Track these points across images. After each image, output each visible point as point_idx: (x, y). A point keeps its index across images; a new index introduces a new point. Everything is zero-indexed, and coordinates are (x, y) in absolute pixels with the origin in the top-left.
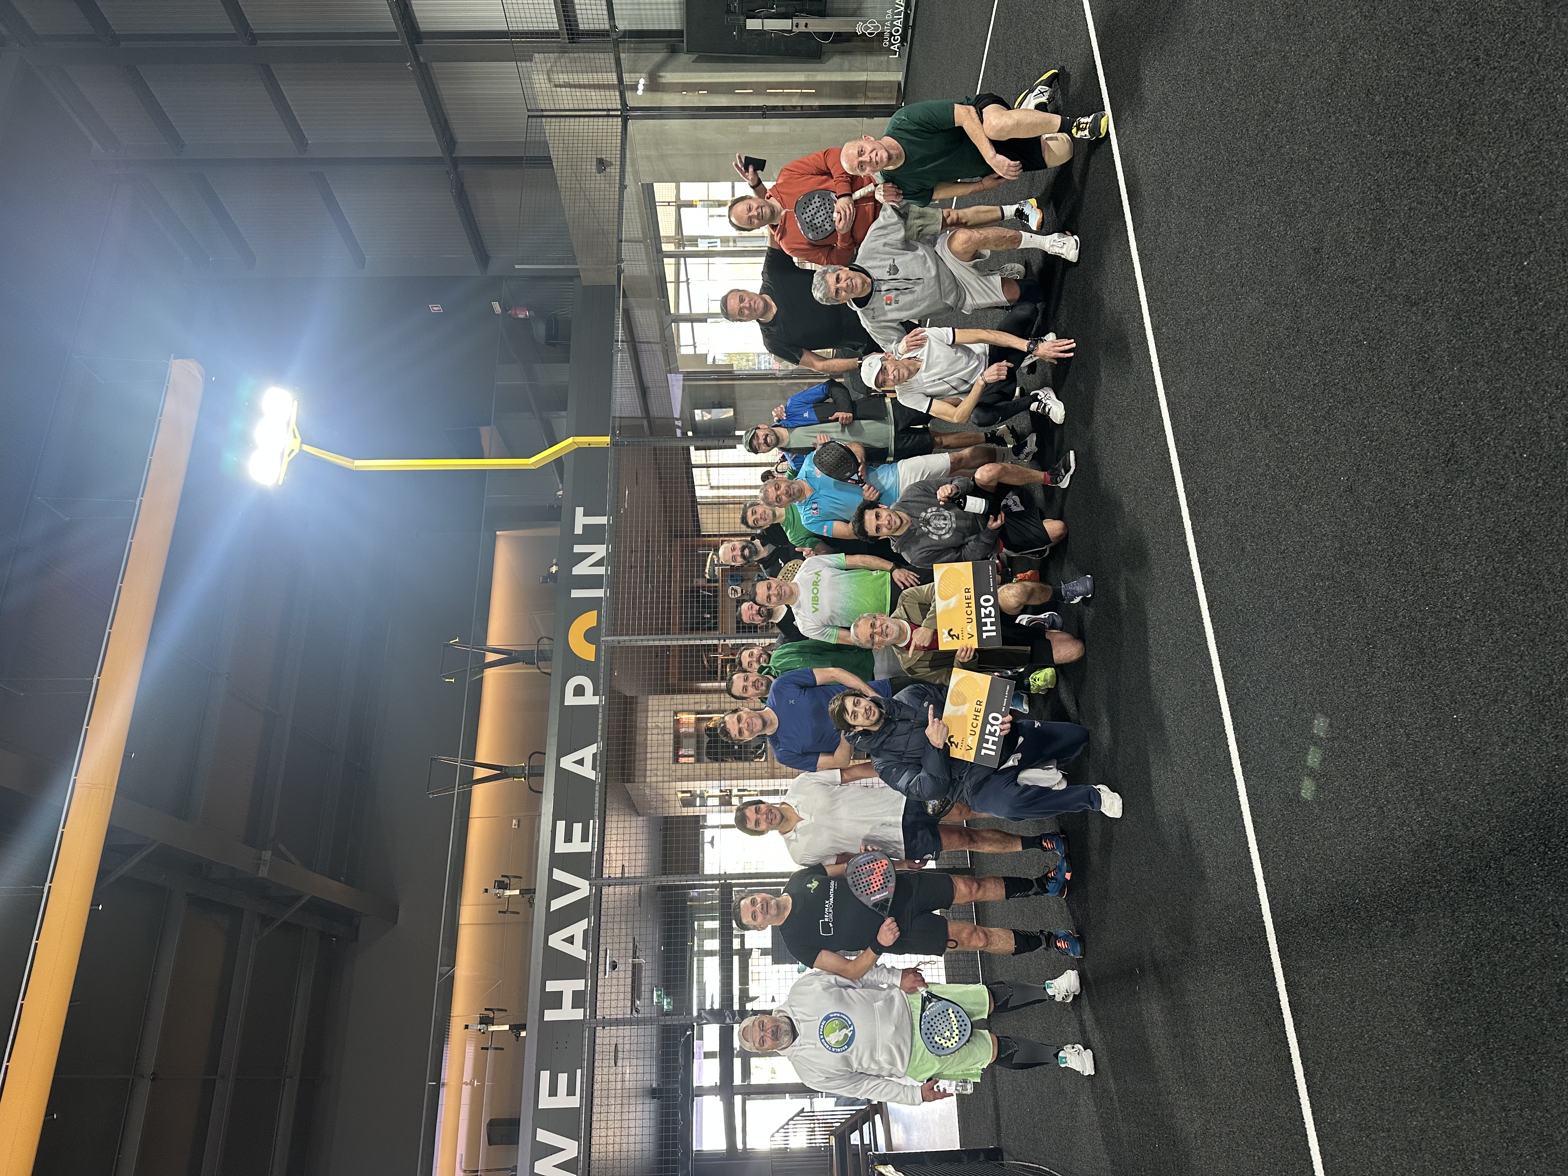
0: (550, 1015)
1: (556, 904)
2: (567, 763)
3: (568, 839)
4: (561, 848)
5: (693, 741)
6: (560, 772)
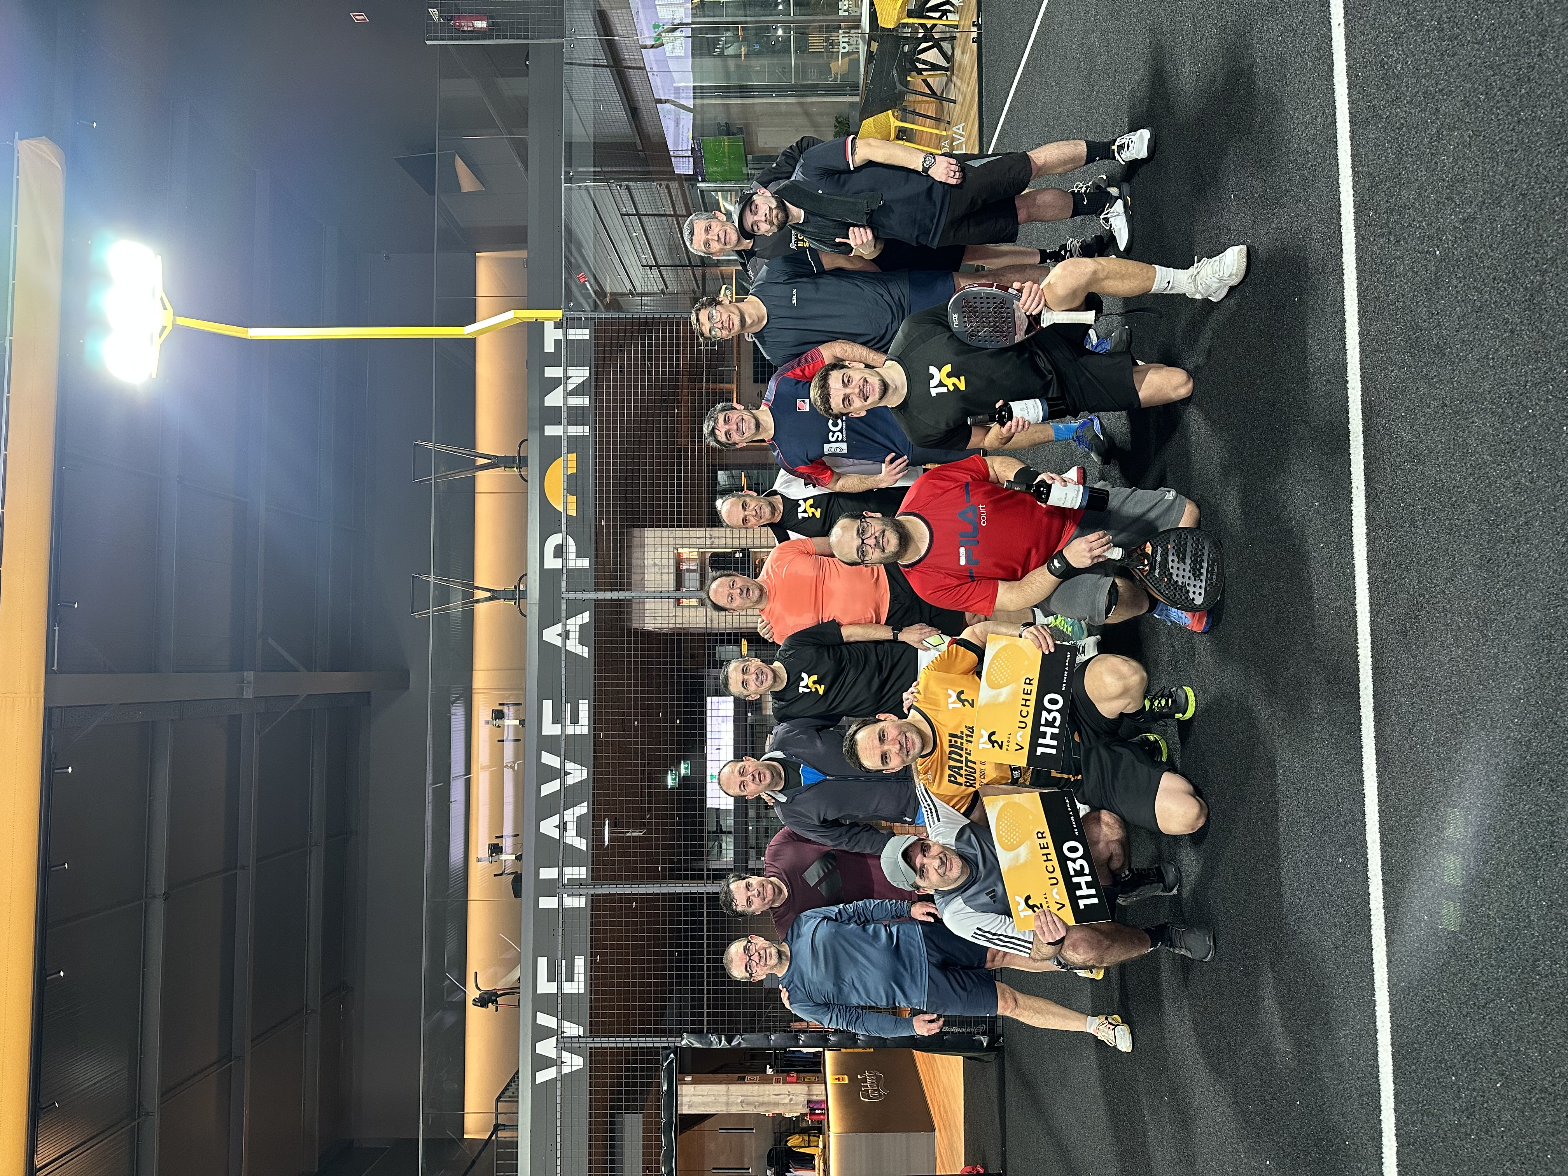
0: (545, 903)
1: (545, 790)
2: (552, 635)
3: (556, 721)
4: (550, 729)
5: (696, 576)
6: (544, 646)
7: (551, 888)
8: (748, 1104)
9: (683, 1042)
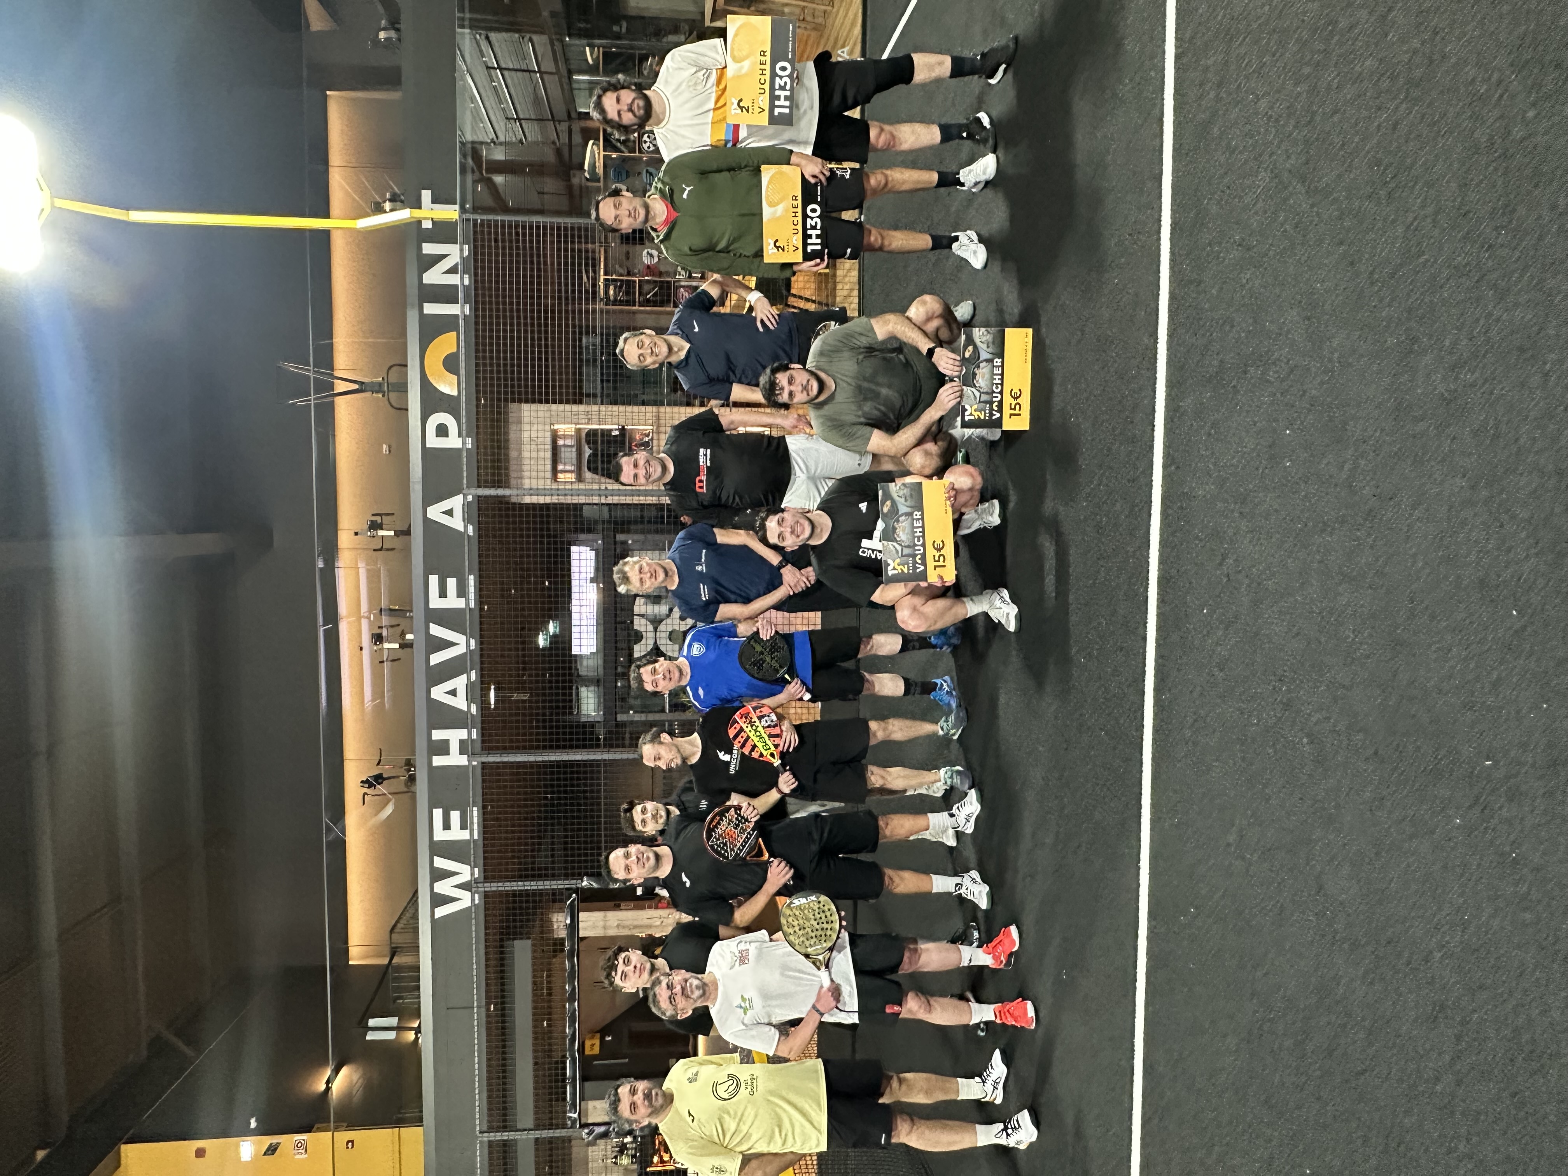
0: (438, 761)
1: (436, 659)
2: (435, 512)
3: (443, 594)
4: (436, 603)
5: (573, 453)
6: (428, 523)
7: (443, 748)
8: (624, 927)
9: (585, 883)
